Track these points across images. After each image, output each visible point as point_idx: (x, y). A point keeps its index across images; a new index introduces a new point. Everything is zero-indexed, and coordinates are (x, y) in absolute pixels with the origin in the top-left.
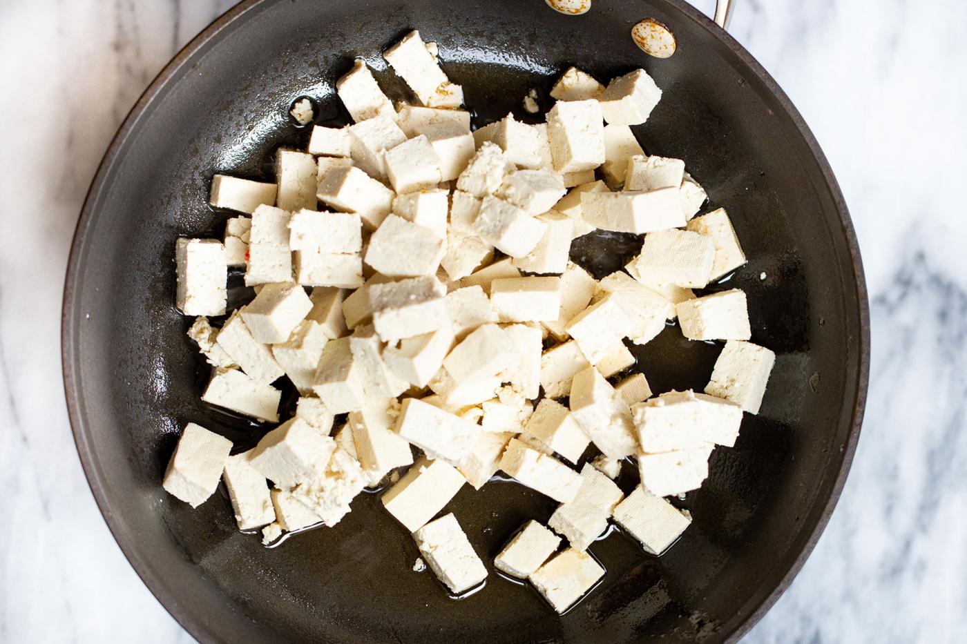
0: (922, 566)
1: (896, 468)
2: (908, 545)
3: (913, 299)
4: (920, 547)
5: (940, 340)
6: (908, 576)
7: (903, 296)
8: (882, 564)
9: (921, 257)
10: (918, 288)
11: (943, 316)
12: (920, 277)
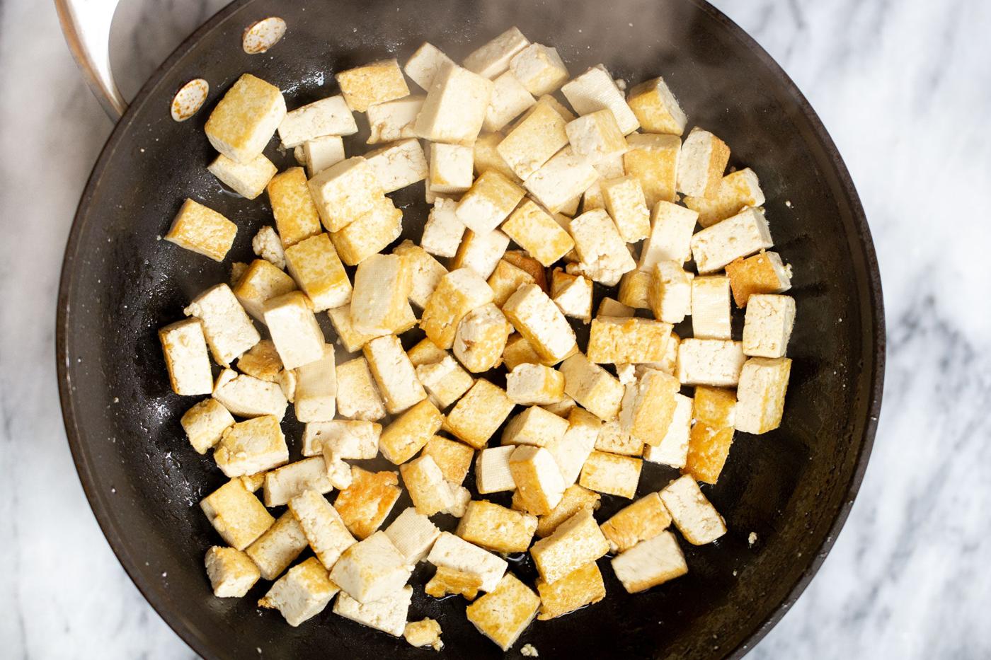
0: (886, 615)
1: (874, 511)
2: (875, 592)
3: (916, 343)
4: (887, 595)
5: (938, 388)
6: (870, 623)
7: (907, 339)
8: (846, 607)
9: (931, 301)
10: (924, 332)
11: (945, 364)
12: (927, 322)
